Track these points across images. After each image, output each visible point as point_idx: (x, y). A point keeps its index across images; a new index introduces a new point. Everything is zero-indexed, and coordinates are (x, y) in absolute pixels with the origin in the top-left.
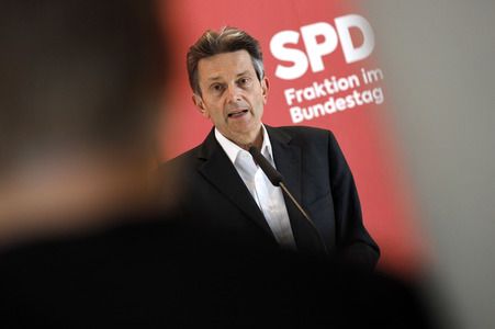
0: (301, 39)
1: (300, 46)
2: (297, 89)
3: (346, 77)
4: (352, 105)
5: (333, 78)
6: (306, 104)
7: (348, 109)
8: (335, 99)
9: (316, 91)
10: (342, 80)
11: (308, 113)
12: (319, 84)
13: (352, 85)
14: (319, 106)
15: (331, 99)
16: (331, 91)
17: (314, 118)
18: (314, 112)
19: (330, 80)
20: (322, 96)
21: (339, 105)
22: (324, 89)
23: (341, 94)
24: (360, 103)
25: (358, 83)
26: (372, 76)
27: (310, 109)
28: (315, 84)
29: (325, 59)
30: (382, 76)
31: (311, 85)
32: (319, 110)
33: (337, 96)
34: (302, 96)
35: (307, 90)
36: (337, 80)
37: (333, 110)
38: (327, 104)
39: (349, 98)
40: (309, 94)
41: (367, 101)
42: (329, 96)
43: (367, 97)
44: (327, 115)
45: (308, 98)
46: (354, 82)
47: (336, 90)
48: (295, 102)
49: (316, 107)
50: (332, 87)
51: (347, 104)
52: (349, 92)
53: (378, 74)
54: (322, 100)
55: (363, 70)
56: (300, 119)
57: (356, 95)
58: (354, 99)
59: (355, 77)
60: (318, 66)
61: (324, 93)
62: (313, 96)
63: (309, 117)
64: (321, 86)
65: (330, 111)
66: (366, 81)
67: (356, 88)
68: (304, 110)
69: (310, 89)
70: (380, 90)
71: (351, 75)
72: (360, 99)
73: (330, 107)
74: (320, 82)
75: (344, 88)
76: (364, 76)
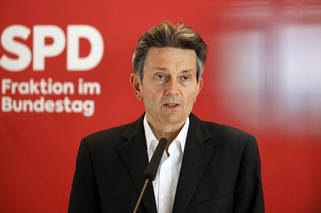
0: (31, 37)
1: (29, 42)
2: (14, 80)
3: (62, 82)
4: (60, 109)
5: (50, 80)
6: (17, 97)
7: (55, 113)
8: (46, 100)
9: (31, 87)
10: (58, 84)
11: (17, 105)
12: (35, 82)
13: (66, 92)
14: (30, 102)
15: (42, 99)
16: (44, 92)
17: (22, 112)
18: (23, 106)
19: (47, 81)
20: (34, 94)
21: (49, 106)
22: (39, 88)
23: (54, 97)
24: (68, 110)
25: (72, 91)
26: (89, 89)
27: (20, 103)
28: (32, 81)
29: (48, 60)
30: (98, 91)
31: (27, 81)
32: (28, 106)
33: (48, 97)
34: (17, 89)
35: (22, 84)
36: (53, 83)
37: (41, 110)
38: (37, 102)
39: (59, 103)
40: (24, 88)
41: (76, 110)
42: (41, 95)
43: (77, 106)
44: (34, 112)
45: (21, 91)
46: (69, 89)
47: (50, 91)
48: (8, 93)
49: (26, 103)
50: (46, 88)
51: (55, 107)
52: (62, 97)
53: (95, 89)
54: (34, 97)
55: (81, 80)
56: (9, 109)
57: (67, 101)
58: (63, 105)
59: (71, 85)
60: (39, 65)
61: (37, 92)
62: (26, 91)
63: (17, 110)
64: (37, 84)
65: (37, 110)
66: (80, 91)
67: (69, 95)
68: (15, 103)
69: (26, 85)
70: (91, 103)
71: (67, 81)
72: (70, 106)
73: (39, 106)
74: (37, 80)
75: (58, 92)
76: (80, 86)
